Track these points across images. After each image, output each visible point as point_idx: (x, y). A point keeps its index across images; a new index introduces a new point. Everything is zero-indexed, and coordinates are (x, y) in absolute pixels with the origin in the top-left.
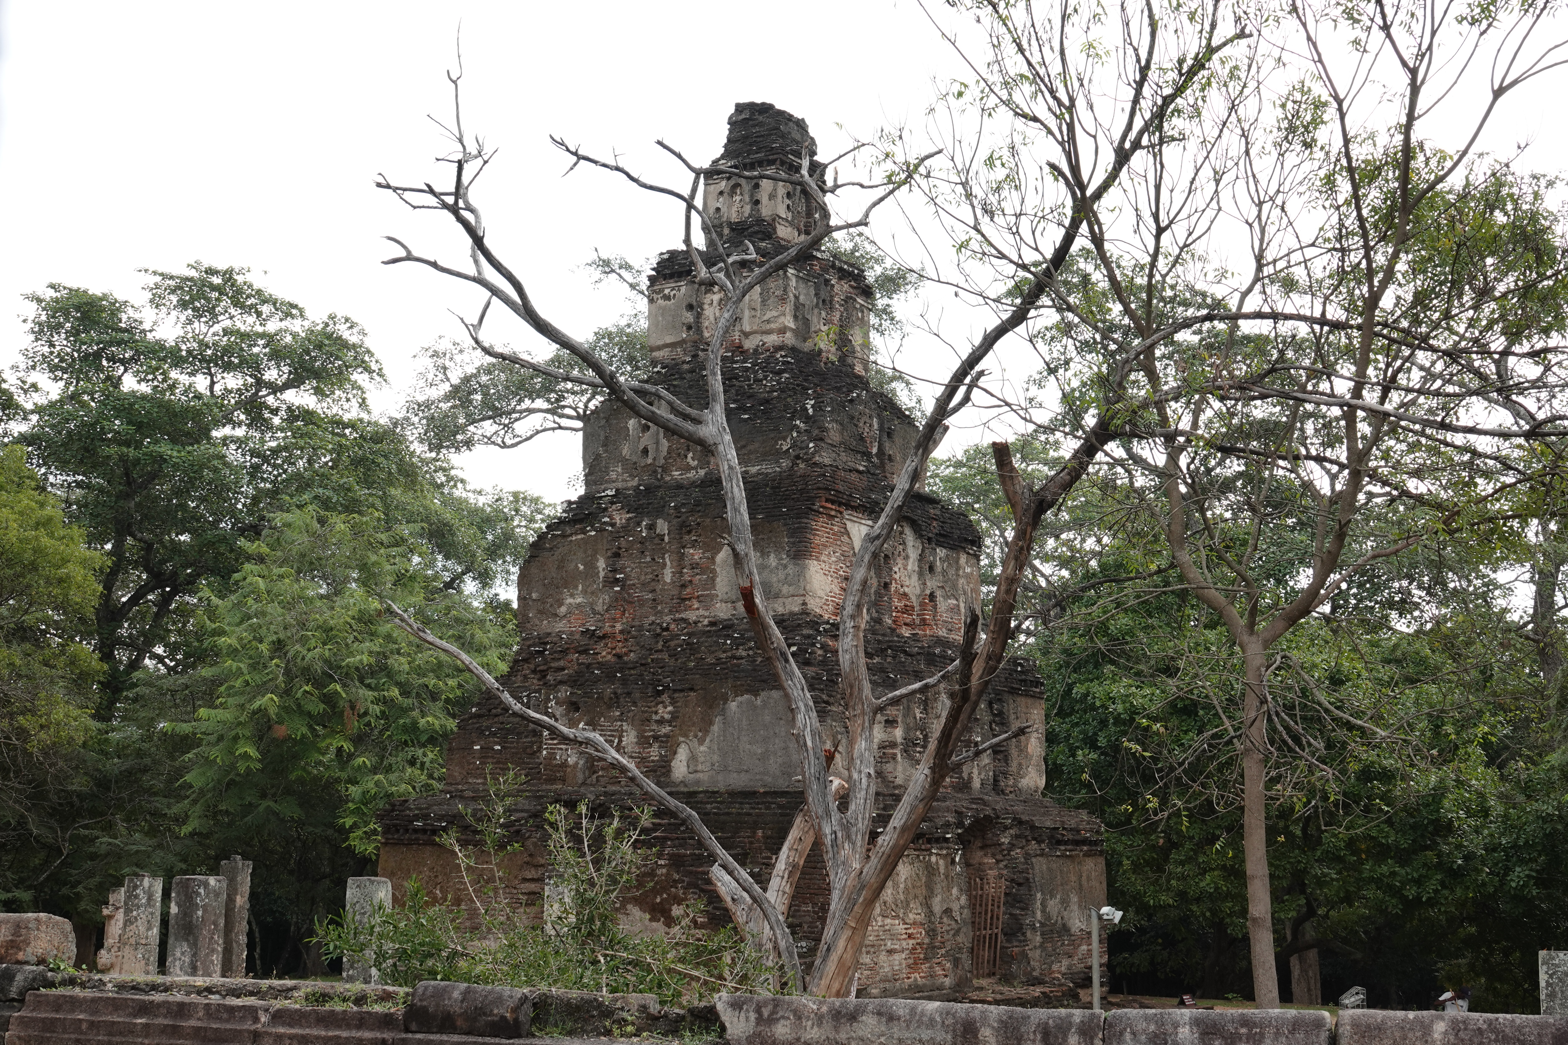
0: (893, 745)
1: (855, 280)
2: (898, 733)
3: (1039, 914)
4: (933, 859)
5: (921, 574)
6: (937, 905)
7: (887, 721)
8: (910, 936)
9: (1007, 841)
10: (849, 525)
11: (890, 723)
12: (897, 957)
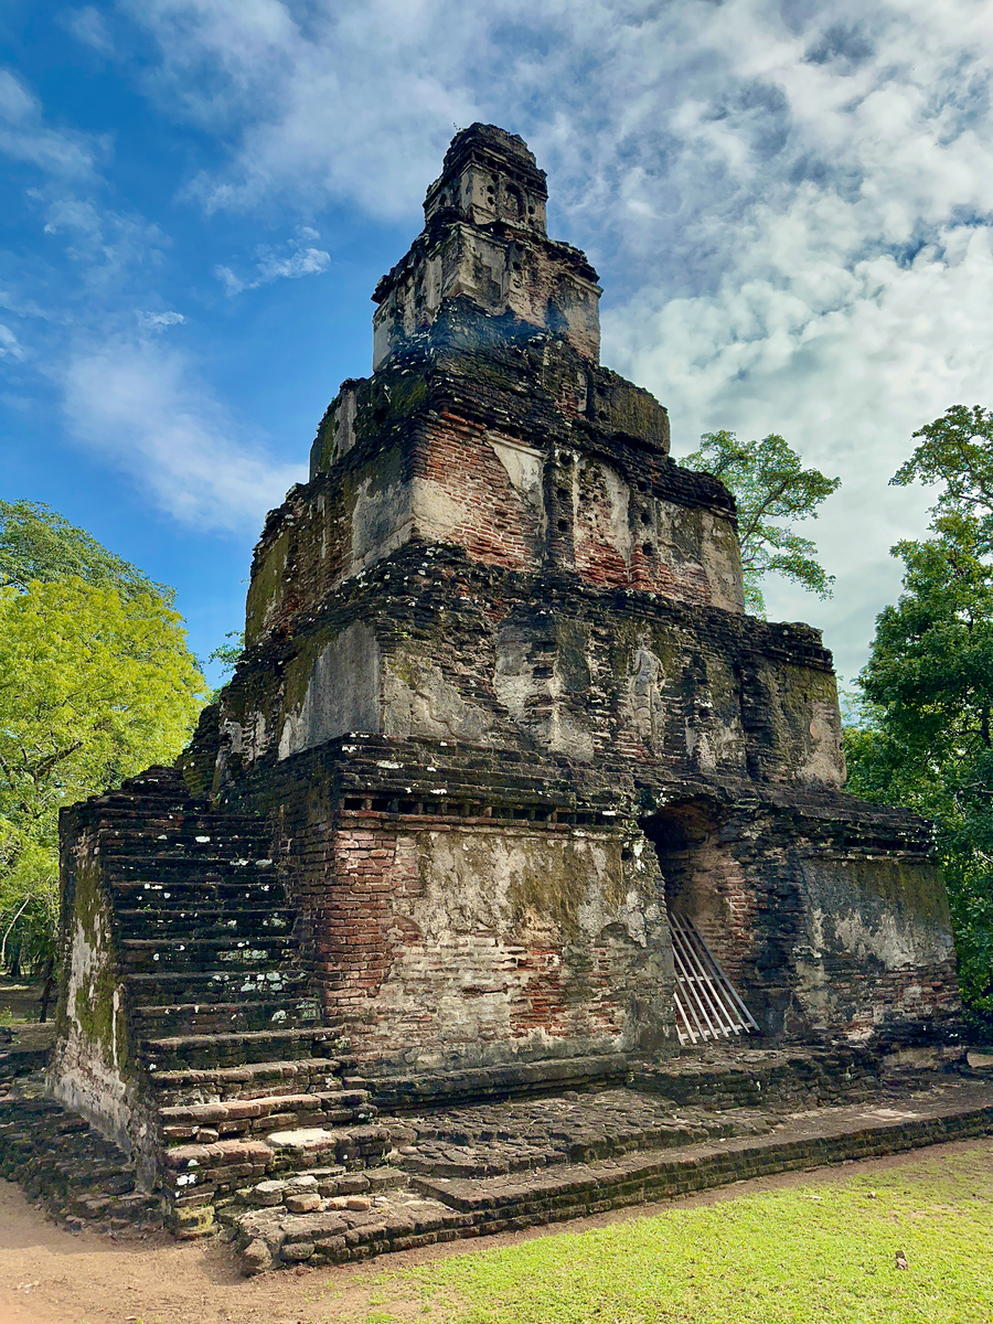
0: (547, 700)
1: (572, 260)
2: (554, 686)
3: (819, 940)
4: (580, 846)
5: (631, 524)
6: (590, 918)
7: (537, 670)
8: (522, 965)
9: (755, 836)
10: (498, 450)
11: (542, 672)
12: (488, 999)
